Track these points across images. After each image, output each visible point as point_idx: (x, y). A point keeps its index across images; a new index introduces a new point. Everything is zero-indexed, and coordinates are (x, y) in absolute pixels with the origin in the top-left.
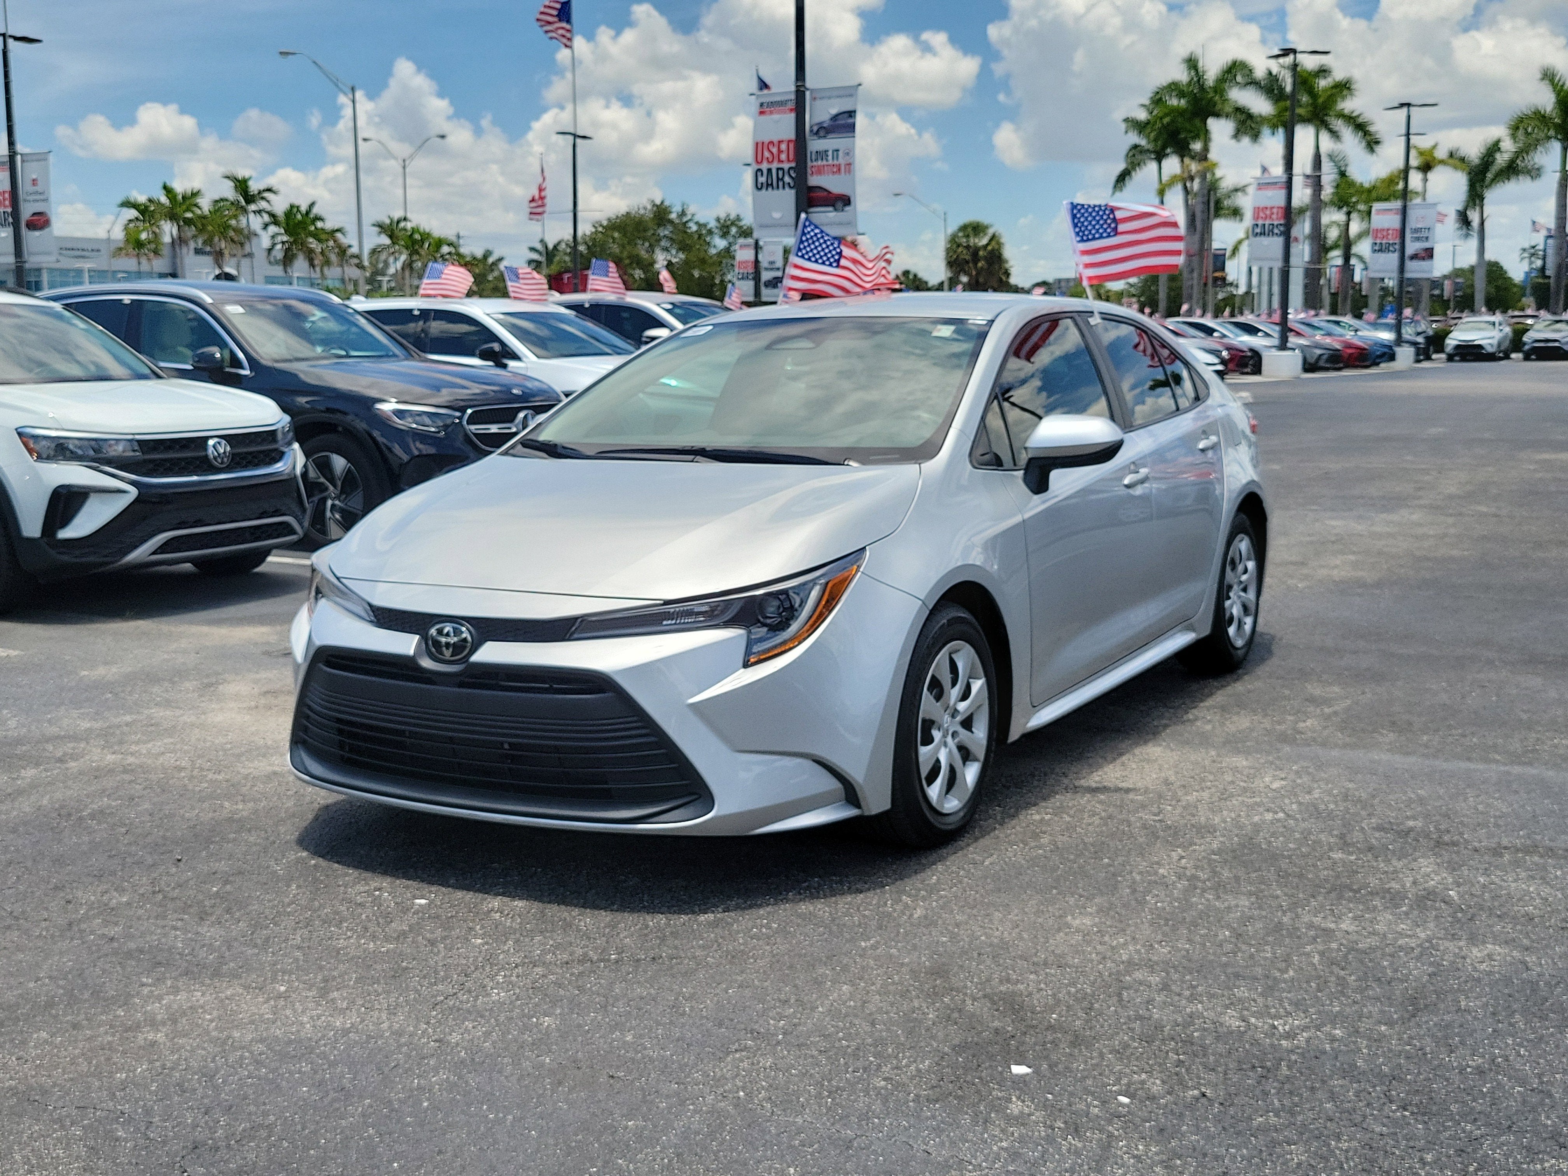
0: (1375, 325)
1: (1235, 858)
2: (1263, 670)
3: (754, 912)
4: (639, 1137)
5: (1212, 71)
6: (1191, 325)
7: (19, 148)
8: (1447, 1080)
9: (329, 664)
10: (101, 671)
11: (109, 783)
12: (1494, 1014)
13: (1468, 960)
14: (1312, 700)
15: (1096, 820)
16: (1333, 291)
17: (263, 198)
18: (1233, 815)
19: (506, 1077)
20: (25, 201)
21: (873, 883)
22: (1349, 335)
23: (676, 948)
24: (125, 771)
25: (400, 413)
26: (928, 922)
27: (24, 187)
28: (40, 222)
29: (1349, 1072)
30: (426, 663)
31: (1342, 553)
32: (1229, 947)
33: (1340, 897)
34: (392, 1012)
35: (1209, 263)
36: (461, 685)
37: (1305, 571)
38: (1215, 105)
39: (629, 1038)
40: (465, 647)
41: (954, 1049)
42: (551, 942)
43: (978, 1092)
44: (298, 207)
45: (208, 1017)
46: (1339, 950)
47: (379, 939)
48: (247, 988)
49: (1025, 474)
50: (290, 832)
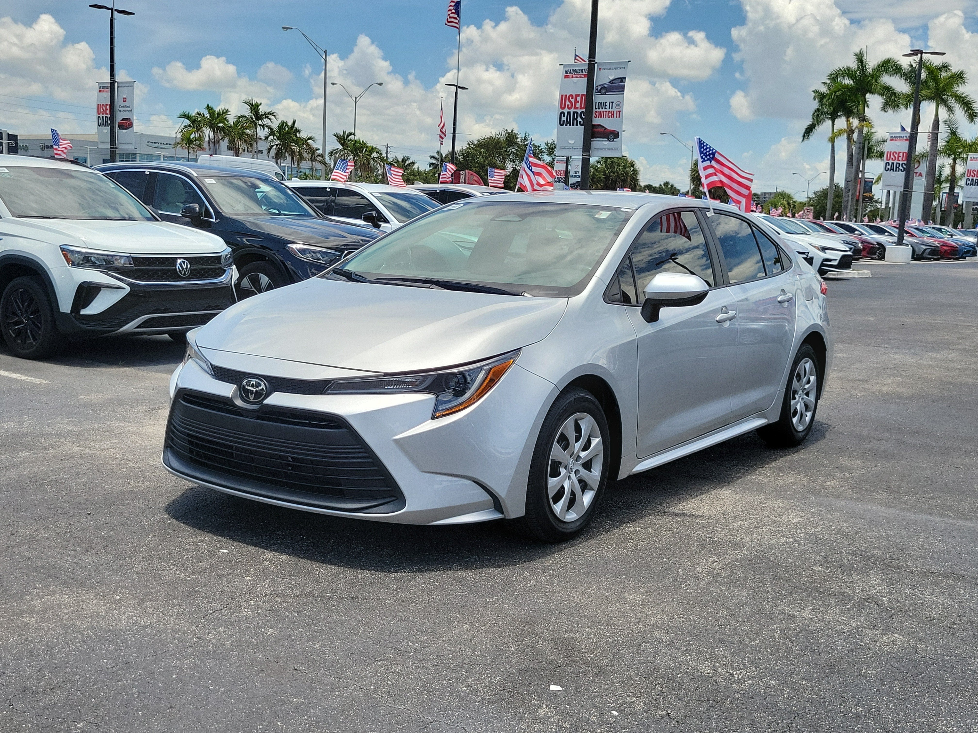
0: (966, 233)
1: (749, 565)
2: (814, 447)
3: (427, 574)
4: (297, 708)
5: (872, 63)
6: (840, 225)
7: (117, 79)
8: (833, 720)
9: (185, 400)
10: (92, 396)
11: (68, 464)
12: (881, 680)
13: (878, 644)
14: (840, 468)
15: (669, 534)
16: (943, 209)
17: (267, 117)
18: (759, 537)
19: (230, 664)
20: (118, 110)
21: (510, 562)
22: (946, 238)
23: (369, 593)
24: (81, 457)
25: (303, 251)
26: (535, 589)
27: (119, 102)
28: (127, 124)
29: (771, 709)
30: (239, 402)
31: (895, 375)
32: (722, 621)
33: (809, 595)
34: (178, 617)
35: (860, 187)
36: (258, 418)
37: (866, 386)
38: (872, 85)
39: (317, 646)
40: (262, 394)
41: (519, 672)
42: (293, 583)
43: (523, 700)
44: (286, 123)
45: (66, 611)
46: (795, 629)
47: (188, 571)
48: (96, 595)
49: (642, 309)
50: (163, 502)
